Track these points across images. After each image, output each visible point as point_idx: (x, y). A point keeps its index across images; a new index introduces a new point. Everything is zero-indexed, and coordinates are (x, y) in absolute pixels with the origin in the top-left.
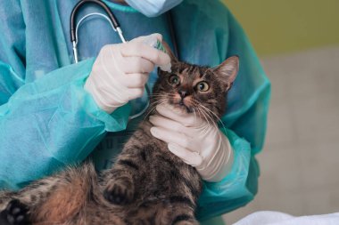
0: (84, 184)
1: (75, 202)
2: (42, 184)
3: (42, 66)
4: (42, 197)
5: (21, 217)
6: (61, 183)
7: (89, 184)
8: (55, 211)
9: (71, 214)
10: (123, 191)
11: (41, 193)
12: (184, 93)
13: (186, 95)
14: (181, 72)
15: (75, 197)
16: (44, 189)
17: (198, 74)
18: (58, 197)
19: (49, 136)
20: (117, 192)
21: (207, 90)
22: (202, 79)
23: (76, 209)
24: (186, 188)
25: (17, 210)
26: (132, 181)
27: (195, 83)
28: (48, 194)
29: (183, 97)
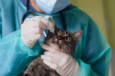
12: (59, 38)
13: (60, 39)
19: (6, 58)
21: (69, 40)
22: (67, 35)
27: (64, 36)
29: (58, 40)
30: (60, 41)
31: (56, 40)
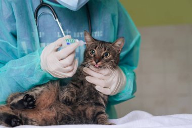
0: (55, 91)
1: (51, 100)
2: (36, 90)
3: (24, 40)
4: (36, 96)
5: (31, 102)
6: (45, 90)
7: (58, 92)
8: (42, 103)
9: (49, 105)
10: (70, 100)
11: (36, 94)
12: (97, 61)
14: (95, 48)
15: (51, 97)
16: (37, 92)
17: (103, 49)
18: (44, 97)
20: (67, 100)
23: (51, 103)
24: (102, 100)
25: (30, 99)
26: (75, 93)
27: (102, 54)
28: (40, 95)
29: (97, 63)
30: (99, 63)
31: (94, 63)
